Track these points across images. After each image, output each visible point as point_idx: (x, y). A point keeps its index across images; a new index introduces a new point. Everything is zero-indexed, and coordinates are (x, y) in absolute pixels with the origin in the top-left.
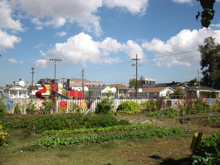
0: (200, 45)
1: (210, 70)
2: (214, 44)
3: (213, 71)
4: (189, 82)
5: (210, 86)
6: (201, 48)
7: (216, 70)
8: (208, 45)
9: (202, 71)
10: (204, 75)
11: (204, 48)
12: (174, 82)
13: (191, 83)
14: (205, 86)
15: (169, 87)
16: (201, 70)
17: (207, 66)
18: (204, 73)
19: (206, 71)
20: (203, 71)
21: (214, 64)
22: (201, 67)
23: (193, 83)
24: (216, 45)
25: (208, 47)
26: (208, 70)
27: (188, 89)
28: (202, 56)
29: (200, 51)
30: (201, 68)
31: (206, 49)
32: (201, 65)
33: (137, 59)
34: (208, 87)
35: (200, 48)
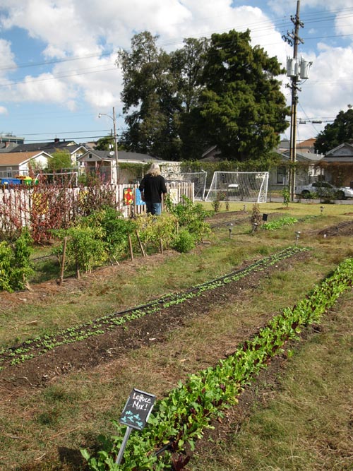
0: (122, 52)
1: (143, 114)
2: (154, 50)
3: (149, 116)
4: (96, 143)
5: (144, 151)
6: (124, 57)
7: (157, 112)
8: (139, 51)
9: (125, 116)
10: (130, 125)
11: (130, 59)
12: (58, 140)
13: (102, 145)
14: (132, 151)
15: (43, 152)
16: (124, 113)
17: (137, 103)
18: (130, 120)
19: (135, 115)
20: (128, 116)
21: (154, 100)
22: (123, 105)
23: (106, 145)
24: (159, 53)
25: (141, 57)
26: (139, 113)
27: (90, 157)
28: (125, 79)
29: (121, 66)
30: (124, 109)
31: (137, 62)
32: (124, 101)
34: (137, 152)
35: (121, 57)
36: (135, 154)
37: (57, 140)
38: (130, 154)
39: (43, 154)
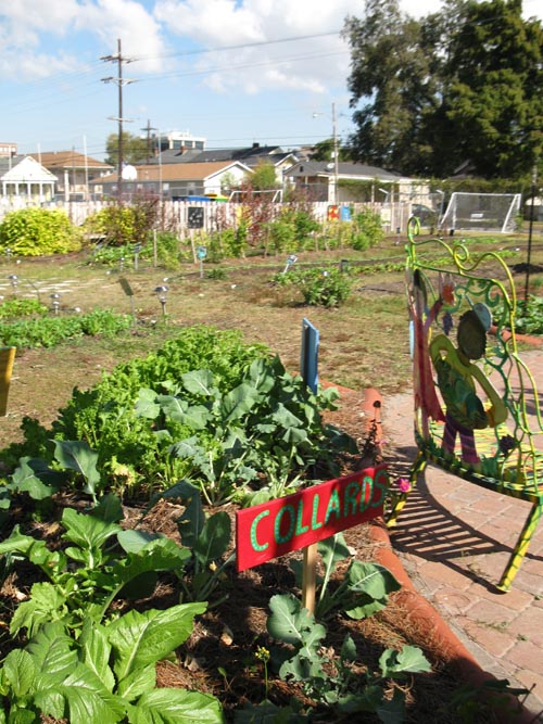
0: (351, 19)
1: (379, 108)
2: (398, 14)
3: (386, 113)
4: (313, 149)
5: (378, 163)
6: (353, 26)
7: (398, 108)
8: (375, 17)
9: (352, 111)
10: (360, 124)
11: (362, 29)
12: (258, 144)
13: (321, 152)
14: (362, 163)
15: (238, 162)
16: (351, 106)
17: (370, 93)
18: (359, 117)
19: (368, 111)
20: (357, 112)
21: (394, 89)
22: (350, 95)
23: (327, 153)
24: (403, 19)
25: (377, 26)
26: (374, 107)
27: (302, 170)
28: (354, 58)
29: (349, 39)
30: (351, 101)
31: (371, 33)
32: (353, 90)
33: (120, 59)
34: (369, 165)
35: (349, 27)
36: (365, 167)
37: (256, 145)
38: (358, 166)
39: (237, 166)
